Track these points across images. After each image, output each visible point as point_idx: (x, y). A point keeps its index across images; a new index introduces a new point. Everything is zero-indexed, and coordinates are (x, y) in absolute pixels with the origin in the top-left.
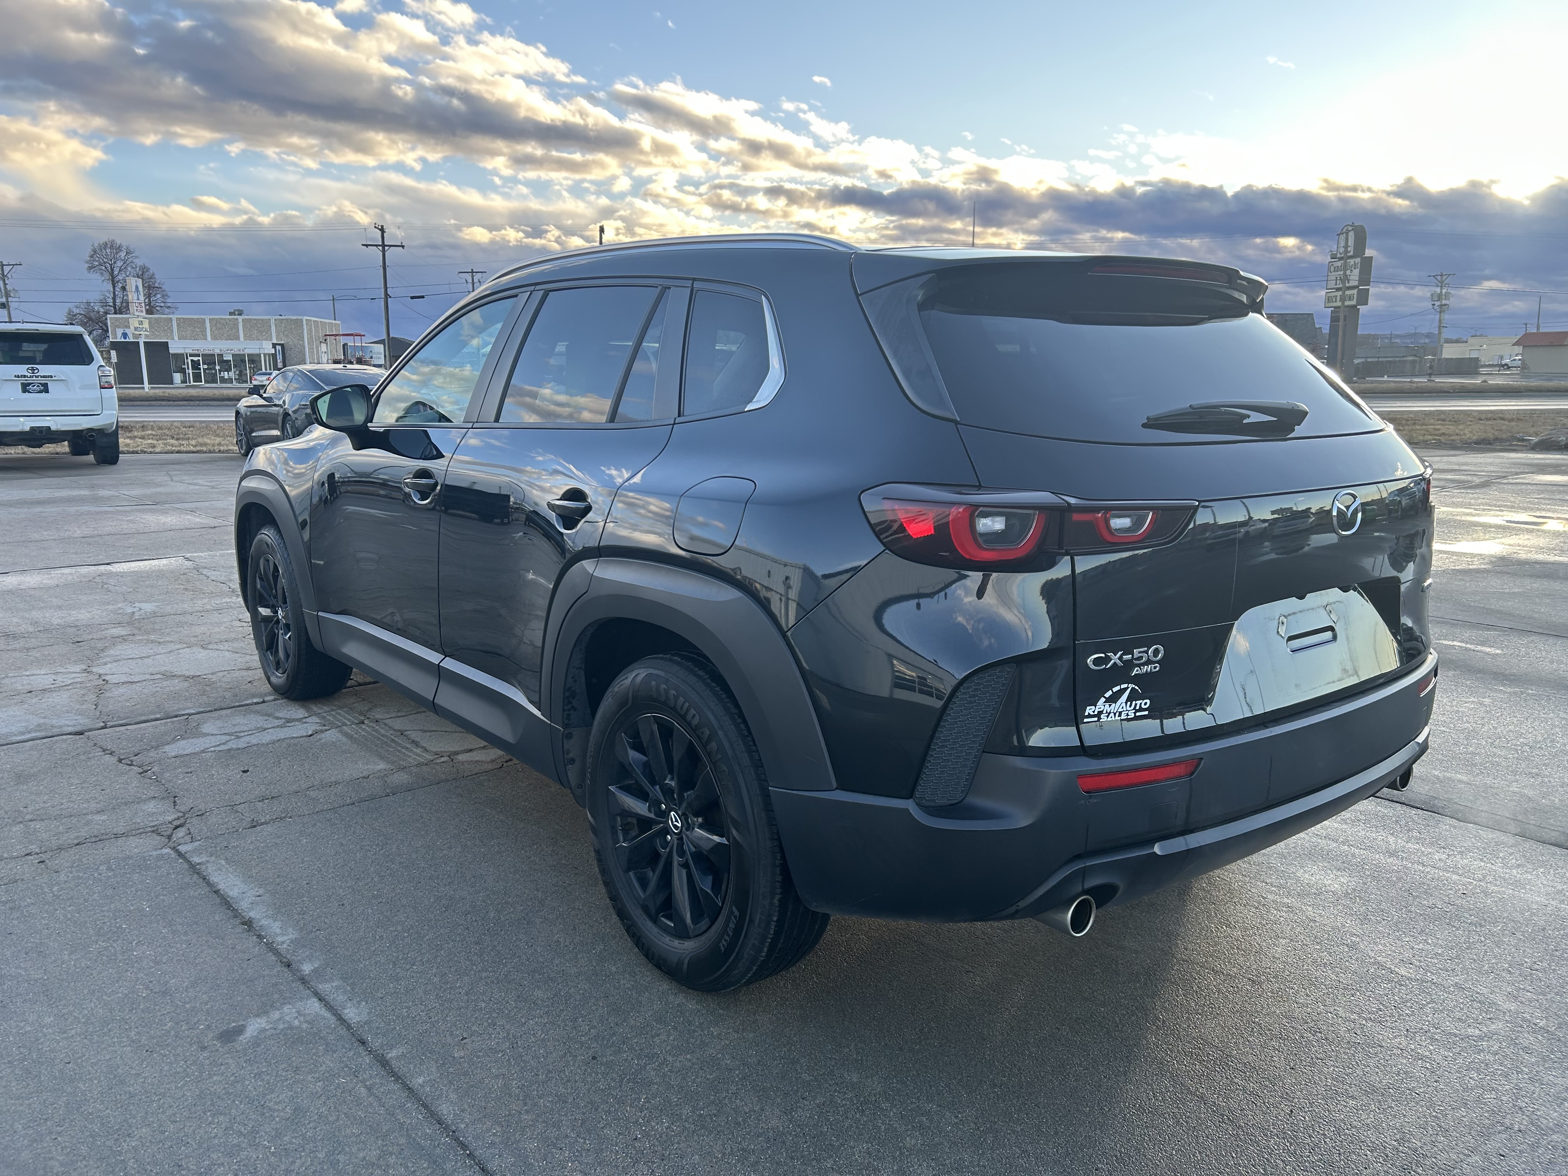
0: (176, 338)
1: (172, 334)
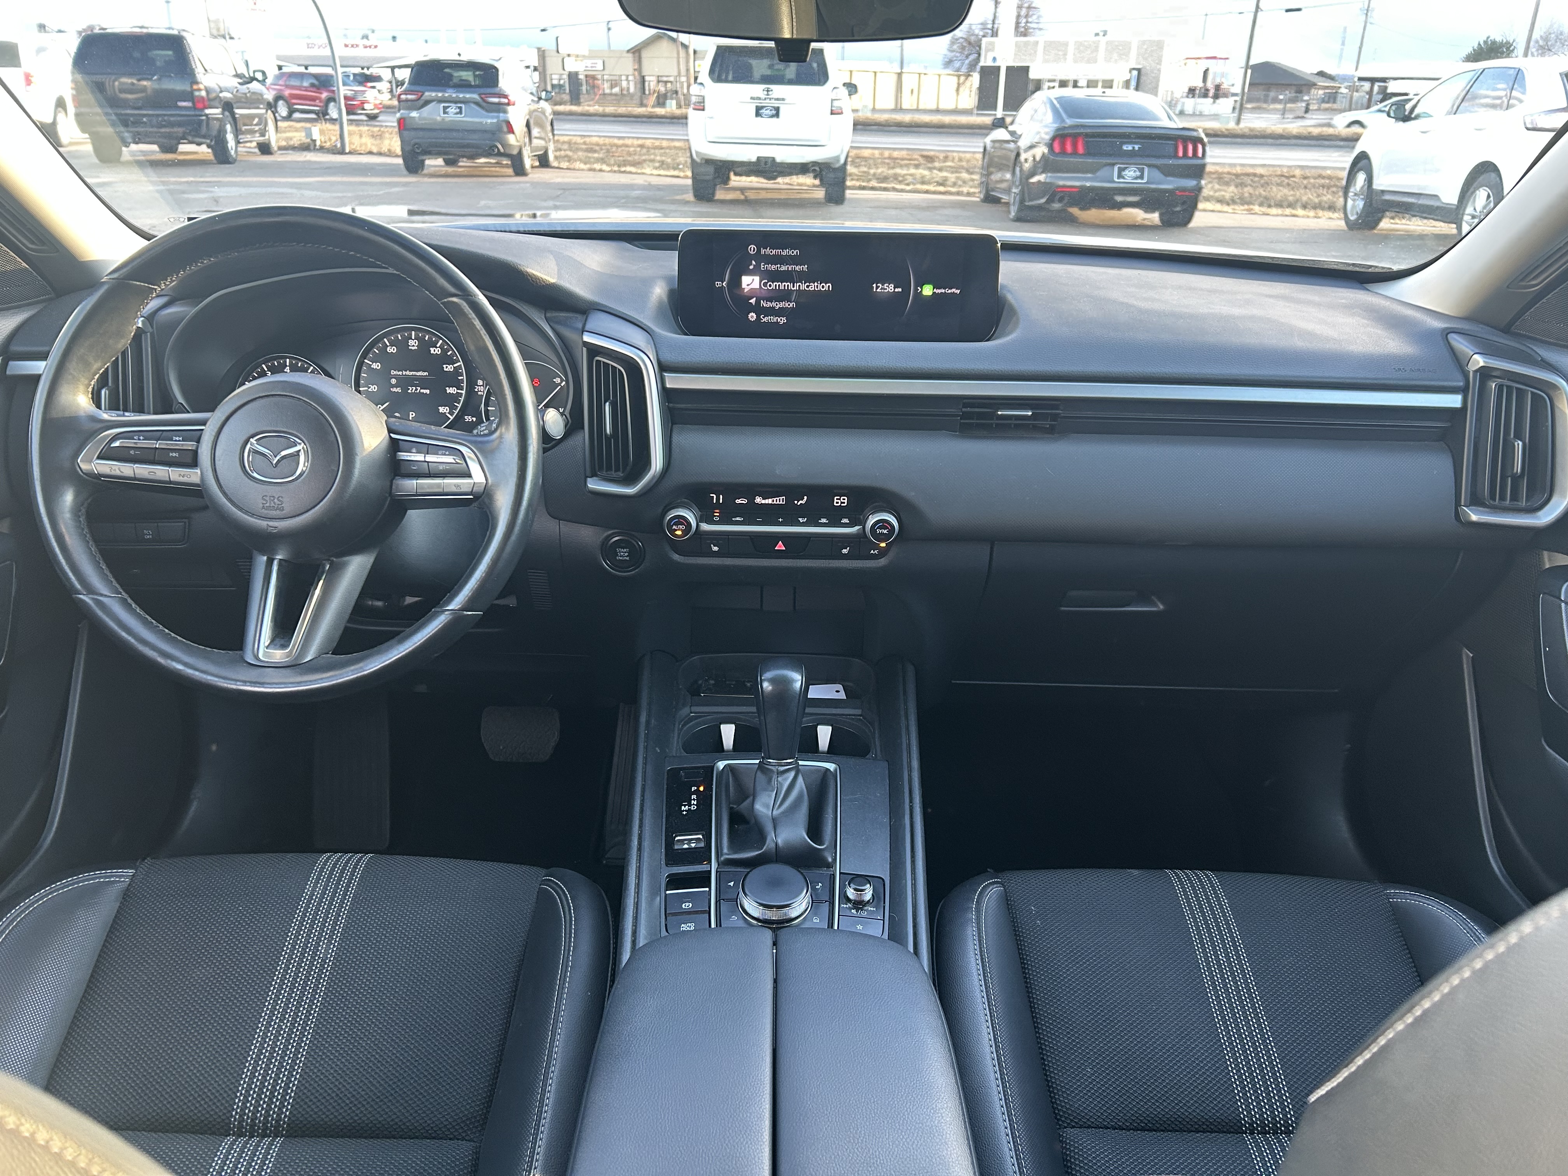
0: (1039, 62)
1: (1036, 59)
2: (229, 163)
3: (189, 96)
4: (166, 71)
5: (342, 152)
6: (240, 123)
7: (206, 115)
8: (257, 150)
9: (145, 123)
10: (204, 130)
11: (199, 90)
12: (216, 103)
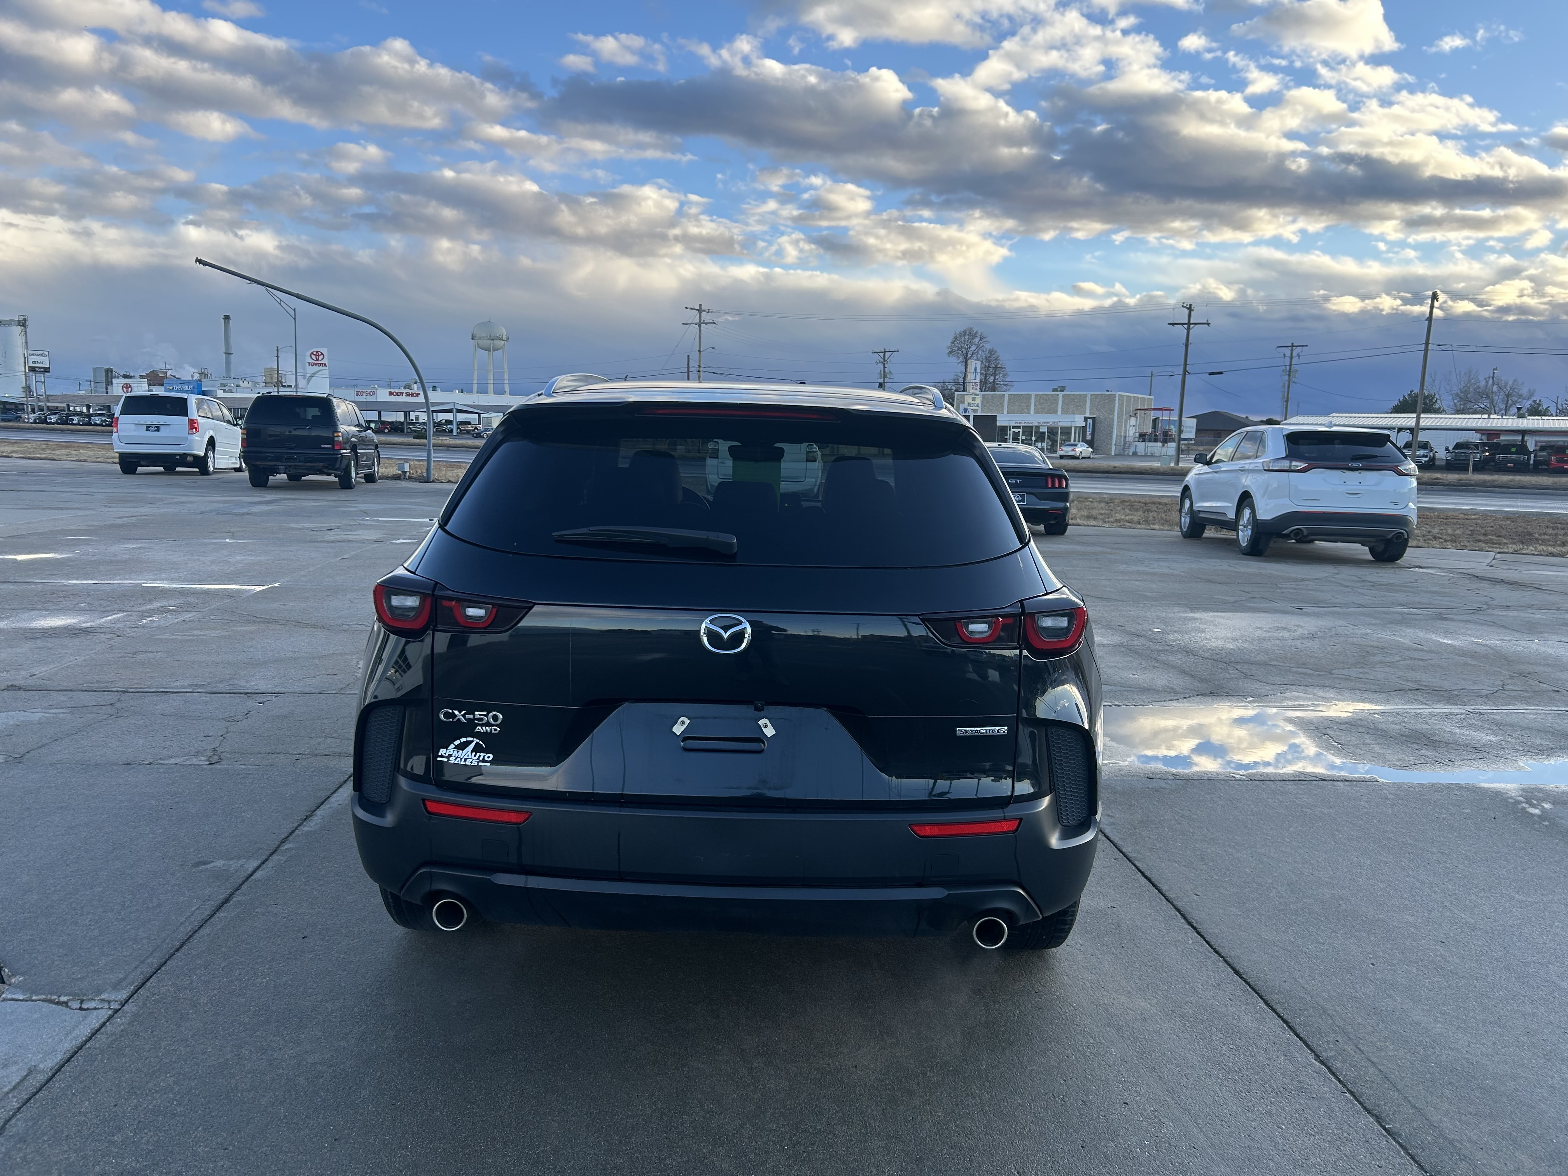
0: (1005, 412)
1: (1003, 409)
2: (351, 488)
3: (331, 441)
4: (316, 422)
5: (427, 481)
6: (360, 459)
7: (341, 454)
8: (363, 480)
9: (296, 459)
10: (337, 466)
11: (338, 436)
12: (347, 446)
